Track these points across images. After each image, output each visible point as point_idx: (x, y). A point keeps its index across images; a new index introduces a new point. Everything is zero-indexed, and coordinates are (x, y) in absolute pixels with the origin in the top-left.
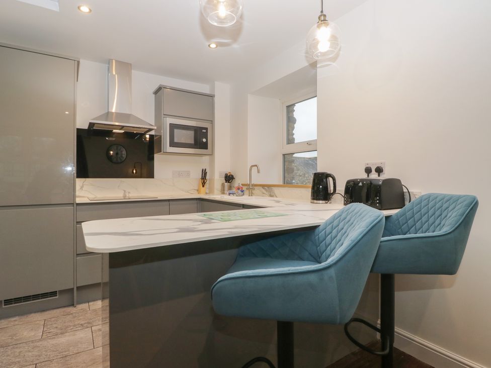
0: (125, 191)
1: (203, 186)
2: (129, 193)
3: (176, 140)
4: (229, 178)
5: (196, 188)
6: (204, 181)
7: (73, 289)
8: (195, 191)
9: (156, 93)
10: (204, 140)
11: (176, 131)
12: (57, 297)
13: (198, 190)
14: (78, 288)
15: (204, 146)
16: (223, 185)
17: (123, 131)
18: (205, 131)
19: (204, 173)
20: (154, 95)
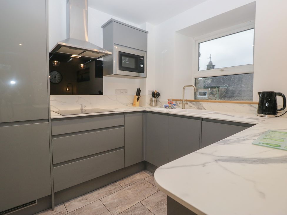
0: (82, 105)
1: (138, 101)
2: (85, 106)
3: (123, 66)
4: (156, 95)
5: (132, 103)
6: (138, 97)
7: (51, 196)
8: (131, 104)
9: (104, 27)
10: (142, 66)
11: (123, 58)
12: (36, 203)
13: (133, 104)
14: (55, 194)
15: (142, 71)
16: (151, 100)
17: (80, 56)
18: (142, 59)
19: (139, 92)
20: (102, 29)
